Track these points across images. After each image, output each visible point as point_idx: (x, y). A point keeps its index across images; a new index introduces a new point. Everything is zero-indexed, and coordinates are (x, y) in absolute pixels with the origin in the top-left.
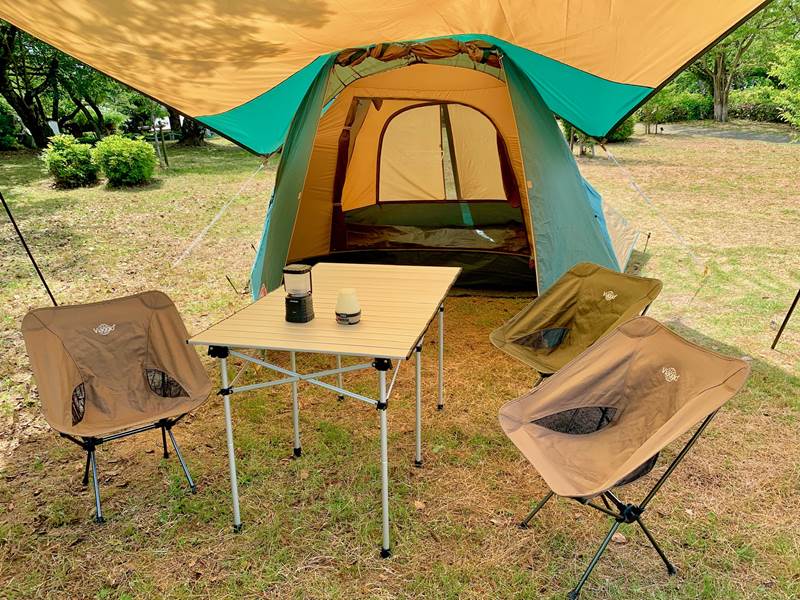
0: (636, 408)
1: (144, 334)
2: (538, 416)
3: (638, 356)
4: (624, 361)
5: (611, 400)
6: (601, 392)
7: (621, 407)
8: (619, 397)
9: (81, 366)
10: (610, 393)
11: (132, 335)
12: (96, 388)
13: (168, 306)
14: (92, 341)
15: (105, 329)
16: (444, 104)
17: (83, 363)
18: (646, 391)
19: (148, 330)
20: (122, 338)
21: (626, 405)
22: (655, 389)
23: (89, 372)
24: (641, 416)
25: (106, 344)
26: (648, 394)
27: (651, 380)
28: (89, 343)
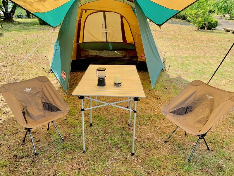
0: (198, 107)
1: (41, 91)
2: (172, 111)
3: (197, 92)
4: (194, 93)
5: (191, 105)
6: (188, 103)
7: (194, 106)
8: (193, 103)
9: (22, 103)
10: (190, 103)
11: (37, 91)
12: (28, 110)
13: (47, 81)
14: (24, 94)
15: (28, 90)
16: (104, 12)
17: (22, 102)
18: (201, 101)
19: (42, 89)
20: (34, 93)
21: (195, 106)
22: (204, 101)
23: (25, 105)
24: (200, 108)
25: (29, 95)
26: (202, 102)
27: (203, 98)
28: (23, 95)
